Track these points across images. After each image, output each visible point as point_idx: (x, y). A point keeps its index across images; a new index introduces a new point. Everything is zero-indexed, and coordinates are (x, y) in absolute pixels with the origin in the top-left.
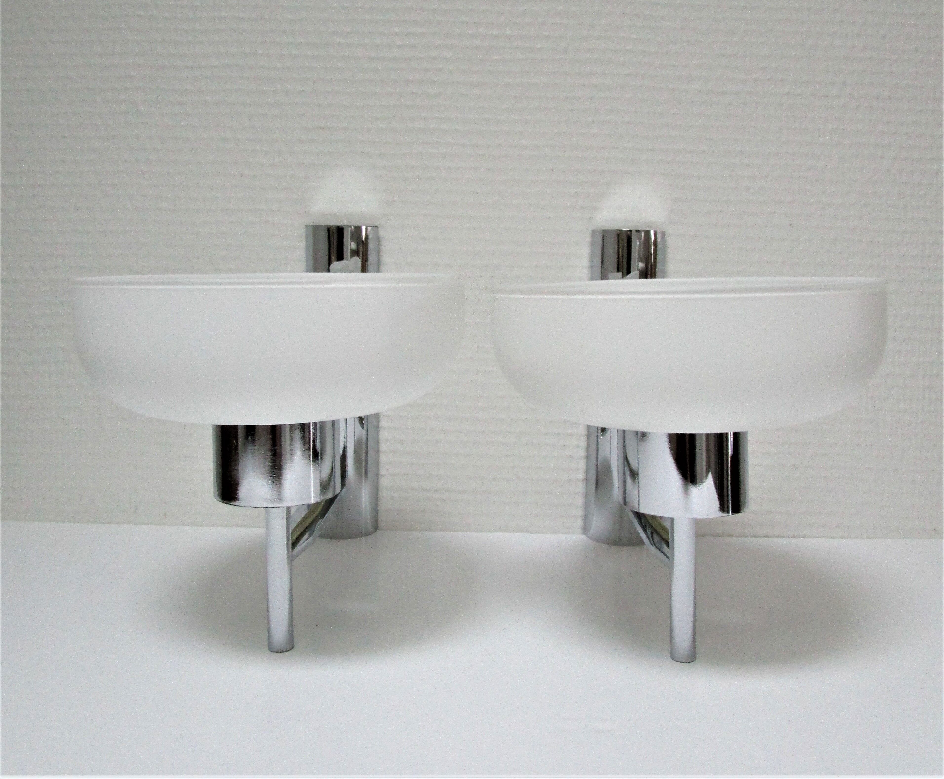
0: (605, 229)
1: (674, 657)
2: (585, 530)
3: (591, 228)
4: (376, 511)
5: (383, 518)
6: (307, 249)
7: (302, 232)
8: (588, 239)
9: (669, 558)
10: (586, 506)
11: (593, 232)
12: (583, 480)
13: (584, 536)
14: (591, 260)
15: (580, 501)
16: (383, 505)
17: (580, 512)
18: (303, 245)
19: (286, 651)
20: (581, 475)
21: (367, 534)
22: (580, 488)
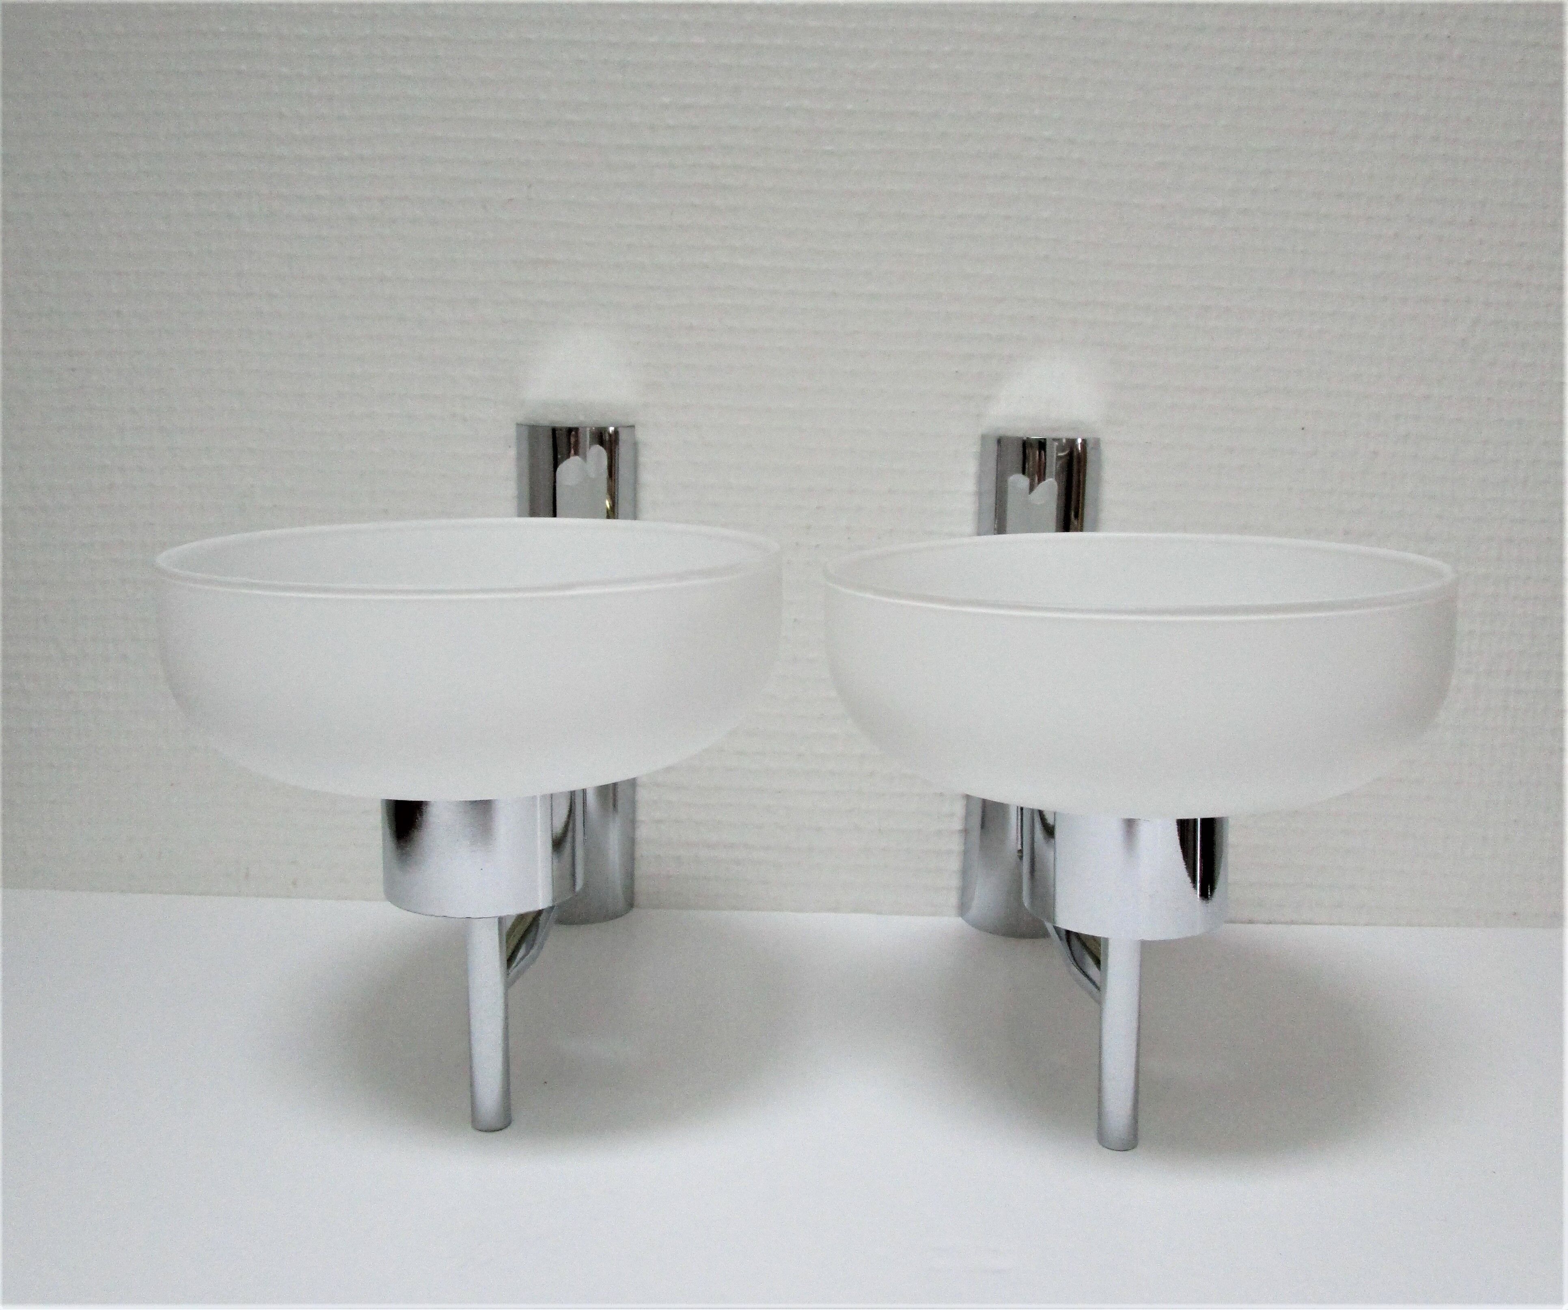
0: (1001, 433)
1: (1102, 1139)
2: (963, 908)
3: (981, 431)
4: (630, 876)
5: (641, 886)
6: (519, 458)
7: (512, 432)
8: (975, 448)
9: (1098, 987)
10: (965, 872)
11: (984, 438)
12: (960, 831)
13: (960, 918)
14: (980, 481)
15: (954, 864)
16: (643, 869)
17: (955, 882)
18: (512, 453)
19: (501, 1130)
20: (957, 825)
21: (616, 916)
22: (955, 844)
